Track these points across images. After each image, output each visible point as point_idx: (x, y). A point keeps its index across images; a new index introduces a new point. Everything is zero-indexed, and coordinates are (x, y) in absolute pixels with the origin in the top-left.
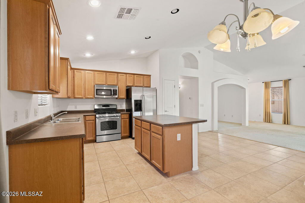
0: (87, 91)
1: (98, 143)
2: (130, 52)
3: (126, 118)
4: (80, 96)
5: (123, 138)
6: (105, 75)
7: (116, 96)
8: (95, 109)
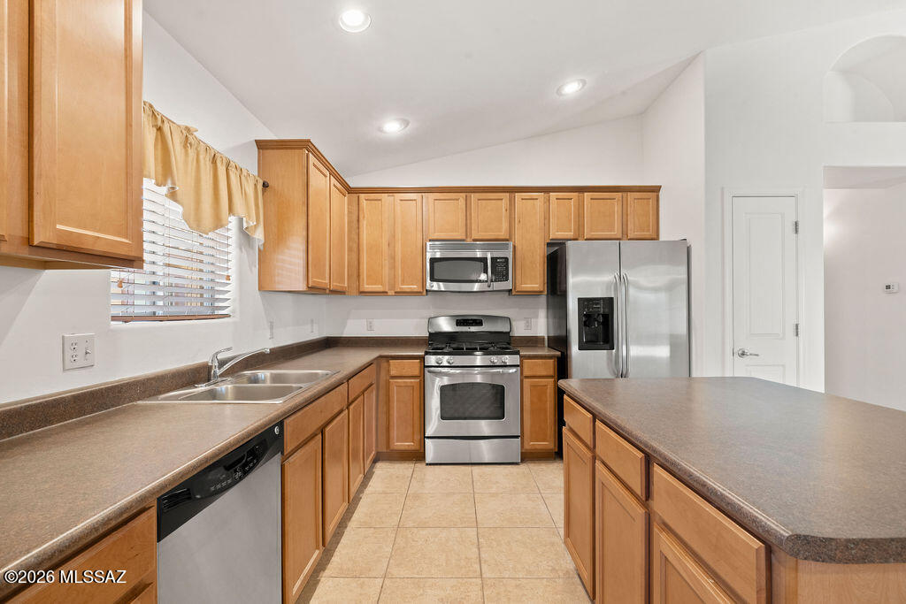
0: (399, 264)
1: (430, 464)
2: (559, 92)
3: (544, 373)
4: (378, 288)
5: (528, 457)
6: (462, 202)
7: (507, 285)
8: (430, 334)
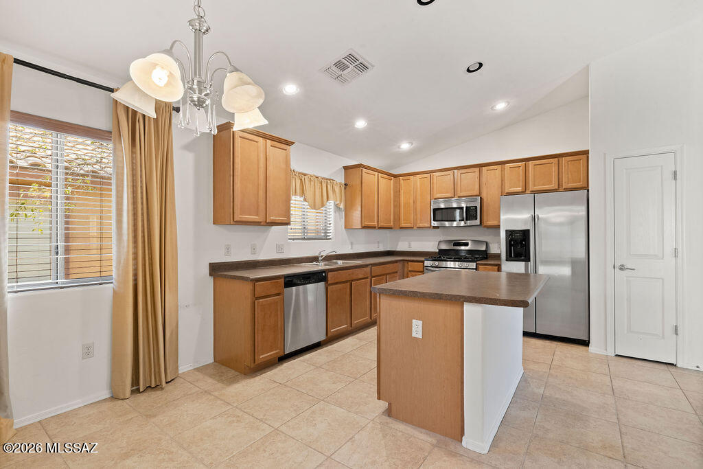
0: (418, 212)
4: (408, 225)
6: (452, 177)
7: (476, 222)
8: (439, 250)
